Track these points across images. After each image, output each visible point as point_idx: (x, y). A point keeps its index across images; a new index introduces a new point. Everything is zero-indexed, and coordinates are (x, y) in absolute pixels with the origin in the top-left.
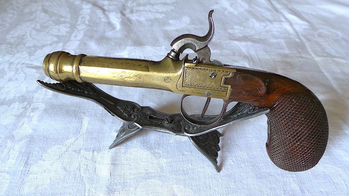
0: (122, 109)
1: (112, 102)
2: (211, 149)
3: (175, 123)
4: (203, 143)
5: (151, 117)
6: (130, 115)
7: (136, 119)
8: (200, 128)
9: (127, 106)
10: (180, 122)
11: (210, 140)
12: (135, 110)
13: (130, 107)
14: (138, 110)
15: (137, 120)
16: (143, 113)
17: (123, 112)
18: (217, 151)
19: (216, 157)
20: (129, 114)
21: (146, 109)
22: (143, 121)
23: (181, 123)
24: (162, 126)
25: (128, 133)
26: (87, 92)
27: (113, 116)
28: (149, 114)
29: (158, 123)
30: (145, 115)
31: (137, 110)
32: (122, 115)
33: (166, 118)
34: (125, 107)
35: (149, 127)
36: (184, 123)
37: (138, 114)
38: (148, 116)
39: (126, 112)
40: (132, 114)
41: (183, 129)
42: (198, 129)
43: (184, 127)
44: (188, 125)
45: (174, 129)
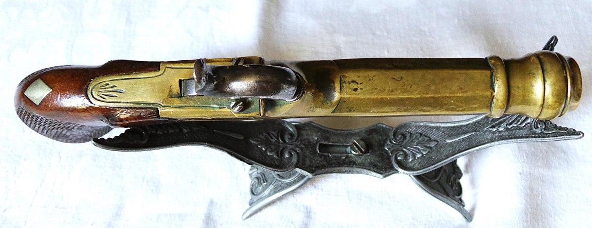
0: (261, 144)
1: (238, 133)
3: (374, 151)
5: (322, 147)
6: (282, 154)
7: (295, 160)
8: (429, 154)
9: (269, 134)
10: (383, 146)
12: (287, 138)
13: (275, 133)
14: (292, 136)
15: (298, 161)
16: (305, 140)
17: (266, 151)
19: (460, 194)
20: (278, 151)
21: (307, 130)
22: (311, 162)
23: (386, 148)
24: (350, 164)
26: (186, 129)
28: (317, 141)
29: (341, 157)
30: (310, 145)
31: (289, 137)
32: (265, 158)
33: (354, 143)
34: (266, 137)
35: (327, 170)
36: (393, 147)
37: (296, 146)
38: (315, 146)
39: (271, 149)
40: (284, 149)
41: (394, 162)
42: (425, 157)
43: (396, 158)
44: (403, 151)
45: (378, 165)
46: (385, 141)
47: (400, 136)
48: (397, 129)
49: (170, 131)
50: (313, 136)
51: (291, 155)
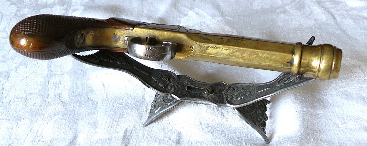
0: (157, 80)
1: (146, 72)
2: (258, 118)
3: (216, 93)
4: (249, 113)
5: (189, 88)
6: (167, 86)
7: (172, 90)
8: (245, 98)
9: (162, 76)
10: (222, 91)
11: (256, 108)
12: (171, 80)
13: (166, 77)
14: (174, 79)
15: (174, 91)
16: (181, 82)
17: (159, 83)
18: (264, 120)
19: (264, 127)
20: (165, 85)
21: (183, 79)
22: (181, 93)
23: (223, 93)
24: (202, 97)
25: (165, 108)
26: (119, 63)
27: (148, 87)
28: (187, 84)
29: (197, 94)
30: (182, 85)
32: (158, 86)
33: (206, 88)
34: (160, 77)
35: (188, 98)
36: (227, 93)
37: (175, 84)
38: (185, 86)
39: (162, 83)
40: (168, 84)
41: (225, 100)
42: (242, 99)
43: (227, 98)
44: (231, 95)
45: (216, 100)
46: (223, 90)
47: (232, 89)
48: (231, 85)
49: (111, 61)
50: (185, 82)
51: (171, 88)
